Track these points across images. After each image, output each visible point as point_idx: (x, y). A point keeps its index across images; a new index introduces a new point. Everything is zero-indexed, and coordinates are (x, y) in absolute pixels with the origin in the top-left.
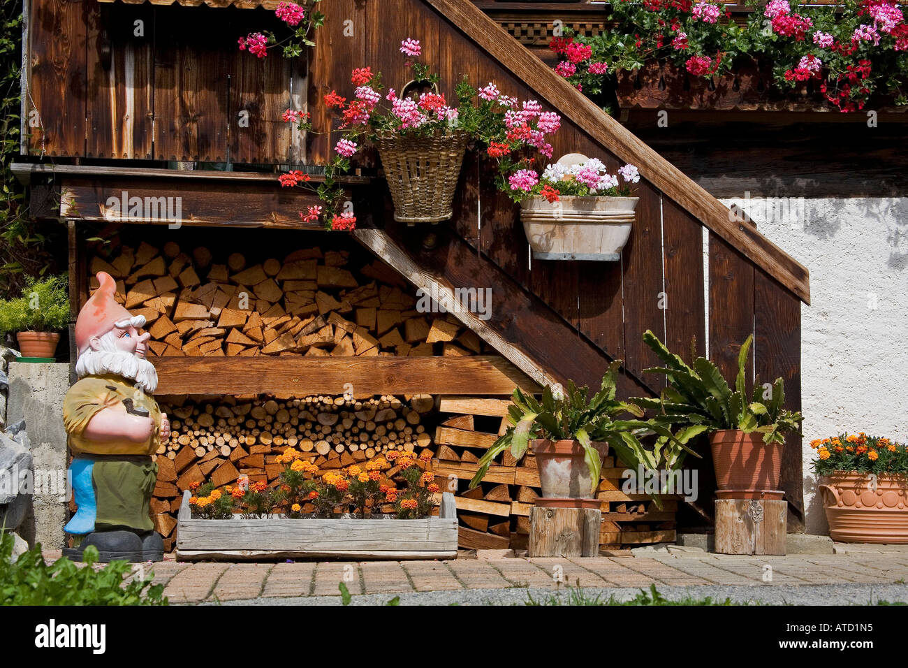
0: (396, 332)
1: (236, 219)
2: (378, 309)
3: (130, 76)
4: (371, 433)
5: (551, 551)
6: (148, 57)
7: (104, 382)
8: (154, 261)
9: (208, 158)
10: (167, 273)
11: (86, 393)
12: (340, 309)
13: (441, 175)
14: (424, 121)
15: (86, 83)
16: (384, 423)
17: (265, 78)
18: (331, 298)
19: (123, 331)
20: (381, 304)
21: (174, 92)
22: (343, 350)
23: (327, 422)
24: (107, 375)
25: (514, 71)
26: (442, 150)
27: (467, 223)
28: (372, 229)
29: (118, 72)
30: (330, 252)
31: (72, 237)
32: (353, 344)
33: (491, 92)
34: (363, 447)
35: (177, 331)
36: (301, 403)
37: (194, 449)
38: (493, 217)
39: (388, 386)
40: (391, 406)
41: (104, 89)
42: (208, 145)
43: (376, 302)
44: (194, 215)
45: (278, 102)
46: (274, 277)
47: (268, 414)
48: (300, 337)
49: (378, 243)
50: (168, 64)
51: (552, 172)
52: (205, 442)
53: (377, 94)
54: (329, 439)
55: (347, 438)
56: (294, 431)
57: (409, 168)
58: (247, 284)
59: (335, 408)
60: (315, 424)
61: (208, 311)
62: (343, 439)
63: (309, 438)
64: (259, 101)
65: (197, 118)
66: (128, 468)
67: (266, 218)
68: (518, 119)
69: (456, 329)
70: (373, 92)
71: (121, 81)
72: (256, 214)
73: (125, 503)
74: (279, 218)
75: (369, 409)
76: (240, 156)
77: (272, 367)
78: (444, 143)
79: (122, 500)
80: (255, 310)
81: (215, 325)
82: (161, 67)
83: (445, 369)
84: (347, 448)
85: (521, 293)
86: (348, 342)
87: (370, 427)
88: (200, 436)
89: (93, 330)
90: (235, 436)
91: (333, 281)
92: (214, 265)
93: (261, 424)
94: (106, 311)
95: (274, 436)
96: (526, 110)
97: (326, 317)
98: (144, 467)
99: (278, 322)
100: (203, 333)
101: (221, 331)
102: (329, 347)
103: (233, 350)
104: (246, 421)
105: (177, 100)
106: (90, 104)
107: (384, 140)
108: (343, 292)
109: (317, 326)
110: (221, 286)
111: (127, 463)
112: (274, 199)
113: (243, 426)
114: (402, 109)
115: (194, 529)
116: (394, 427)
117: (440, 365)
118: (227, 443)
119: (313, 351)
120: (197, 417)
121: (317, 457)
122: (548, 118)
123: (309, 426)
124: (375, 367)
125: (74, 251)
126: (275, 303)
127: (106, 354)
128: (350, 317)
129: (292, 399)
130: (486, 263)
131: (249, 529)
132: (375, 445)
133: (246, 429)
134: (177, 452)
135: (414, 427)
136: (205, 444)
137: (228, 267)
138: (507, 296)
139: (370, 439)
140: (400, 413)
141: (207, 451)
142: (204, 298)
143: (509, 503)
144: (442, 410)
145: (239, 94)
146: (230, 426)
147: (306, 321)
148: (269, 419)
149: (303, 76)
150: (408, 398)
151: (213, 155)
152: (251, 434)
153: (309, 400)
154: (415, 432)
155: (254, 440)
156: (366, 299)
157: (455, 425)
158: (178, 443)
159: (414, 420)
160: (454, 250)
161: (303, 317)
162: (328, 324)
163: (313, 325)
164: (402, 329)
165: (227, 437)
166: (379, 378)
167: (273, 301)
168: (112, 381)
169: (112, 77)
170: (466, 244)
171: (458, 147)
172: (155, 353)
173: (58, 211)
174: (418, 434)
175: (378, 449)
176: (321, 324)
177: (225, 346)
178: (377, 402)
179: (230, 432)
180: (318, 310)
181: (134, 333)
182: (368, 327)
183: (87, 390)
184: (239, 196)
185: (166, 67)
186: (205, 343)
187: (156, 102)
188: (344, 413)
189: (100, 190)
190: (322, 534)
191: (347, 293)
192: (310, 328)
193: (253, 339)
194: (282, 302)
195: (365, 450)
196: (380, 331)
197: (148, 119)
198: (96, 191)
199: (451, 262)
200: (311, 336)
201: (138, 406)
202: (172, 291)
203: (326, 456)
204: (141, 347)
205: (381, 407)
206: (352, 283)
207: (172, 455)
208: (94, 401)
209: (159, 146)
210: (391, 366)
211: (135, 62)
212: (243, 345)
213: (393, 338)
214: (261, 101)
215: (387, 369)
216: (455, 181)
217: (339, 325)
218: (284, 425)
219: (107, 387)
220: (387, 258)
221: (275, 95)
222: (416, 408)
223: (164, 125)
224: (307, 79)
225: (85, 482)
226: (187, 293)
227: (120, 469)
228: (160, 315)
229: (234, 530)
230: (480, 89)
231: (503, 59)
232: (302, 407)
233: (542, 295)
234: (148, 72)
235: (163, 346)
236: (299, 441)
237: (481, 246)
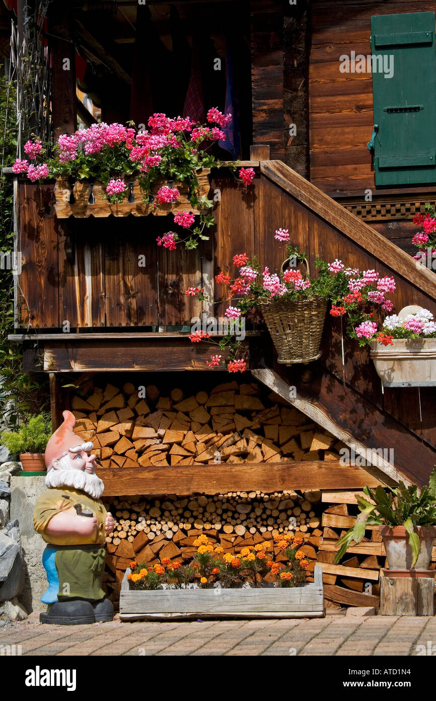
0: (293, 442)
1: (167, 367)
2: (280, 425)
3: (88, 267)
4: (276, 518)
5: (394, 611)
6: (101, 254)
7: (61, 492)
8: (117, 397)
9: (144, 323)
10: (126, 405)
11: (47, 501)
12: (252, 426)
13: (306, 328)
14: (285, 290)
15: (58, 275)
16: (285, 510)
17: (183, 263)
18: (245, 418)
19: (76, 454)
20: (282, 421)
21: (119, 277)
22: (254, 457)
23: (243, 511)
24: (64, 487)
25: (364, 246)
26: (305, 310)
27: (334, 361)
28: (264, 368)
29: (80, 266)
30: (243, 385)
31: (53, 385)
32: (262, 452)
33: (337, 266)
34: (270, 529)
35: (134, 448)
36: (224, 498)
37: (147, 534)
38: (353, 356)
39: (282, 484)
40: (290, 497)
41: (71, 278)
42: (144, 314)
43: (278, 420)
44: (137, 365)
45: (192, 280)
46: (204, 405)
47: (200, 506)
48: (223, 448)
49: (269, 379)
50: (114, 257)
51: (389, 322)
52: (154, 528)
53: (255, 272)
54: (245, 523)
55: (258, 523)
56: (219, 518)
57: (282, 324)
58: (185, 410)
59: (249, 500)
60: (234, 512)
61: (156, 432)
62: (255, 523)
63: (230, 523)
64: (179, 280)
65: (136, 295)
66: (80, 555)
67: (187, 365)
68: (358, 285)
69: (331, 440)
70: (251, 271)
71: (82, 271)
72: (181, 362)
73: (79, 580)
74: (197, 364)
75: (274, 500)
76: (167, 320)
77: (197, 473)
78: (306, 305)
79: (77, 578)
80: (190, 430)
81: (161, 442)
82: (109, 260)
83: (323, 470)
84: (258, 530)
85: (377, 412)
86: (257, 451)
87: (275, 513)
88: (151, 524)
89: (55, 455)
90: (176, 524)
91: (246, 406)
92: (161, 398)
93: (195, 514)
94: (64, 440)
95: (205, 522)
96: (366, 277)
97: (241, 433)
98: (92, 553)
99: (207, 438)
100: (152, 448)
101: (166, 446)
102: (244, 455)
103: (175, 460)
104: (184, 511)
105: (122, 283)
106: (61, 290)
107: (263, 305)
108: (254, 414)
109: (234, 440)
110: (166, 413)
111: (79, 551)
112: (193, 350)
113: (182, 516)
114: (267, 283)
115: (131, 598)
116: (293, 513)
117: (320, 467)
118: (170, 529)
119: (232, 458)
120: (149, 510)
121: (236, 537)
122: (383, 283)
123: (230, 514)
124: (271, 470)
125: (54, 395)
126: (205, 424)
127: (63, 472)
128: (260, 432)
129: (217, 495)
130: (350, 390)
131: (169, 597)
132: (279, 528)
133: (185, 518)
134: (135, 536)
135: (307, 513)
136: (154, 530)
137: (171, 399)
138: (366, 414)
139: (276, 523)
140: (297, 502)
141: (156, 535)
142: (152, 423)
143: (379, 570)
144: (323, 500)
145: (165, 276)
146: (172, 516)
147: (227, 436)
148: (201, 510)
149: (210, 260)
150: (303, 491)
151: (147, 321)
152: (188, 521)
153: (230, 495)
154: (308, 517)
155: (189, 526)
156: (271, 418)
157: (334, 512)
158: (135, 530)
159: (307, 507)
160: (325, 381)
161: (225, 434)
162: (242, 438)
163: (232, 439)
164: (298, 439)
165: (171, 524)
166: (275, 479)
167: (204, 423)
168: (67, 491)
169: (76, 269)
170: (334, 377)
171: (318, 306)
172: (118, 465)
173: (42, 367)
174: (310, 518)
175: (281, 530)
176: (237, 438)
177: (169, 458)
178: (280, 495)
179: (173, 521)
180: (236, 428)
181: (85, 456)
182: (272, 439)
183: (49, 499)
184: (168, 349)
185: (113, 259)
186: (154, 456)
187: (107, 286)
188: (256, 504)
189: (70, 350)
190: (222, 600)
191: (257, 414)
192: (230, 442)
193: (188, 451)
194: (210, 424)
195: (271, 531)
196: (281, 442)
197: (101, 297)
198: (68, 351)
199: (323, 391)
200: (230, 447)
201: (85, 509)
202: (130, 419)
203: (243, 537)
204: (89, 465)
205: (283, 499)
206: (261, 407)
207: (131, 539)
208: (53, 507)
209: (110, 316)
210: (283, 470)
211: (92, 256)
212: (182, 456)
213: (291, 447)
214: (181, 280)
215: (281, 472)
216: (319, 332)
217: (251, 438)
218: (211, 514)
219: (63, 496)
220: (276, 389)
221: (190, 275)
222: (309, 499)
223: (113, 302)
224: (213, 262)
225: (51, 566)
226: (140, 419)
227: (74, 556)
228: (121, 436)
229: (159, 598)
230: (329, 265)
231: (355, 238)
232: (224, 501)
233: (393, 413)
234: (101, 264)
235: (124, 459)
236: (223, 526)
237: (345, 377)
